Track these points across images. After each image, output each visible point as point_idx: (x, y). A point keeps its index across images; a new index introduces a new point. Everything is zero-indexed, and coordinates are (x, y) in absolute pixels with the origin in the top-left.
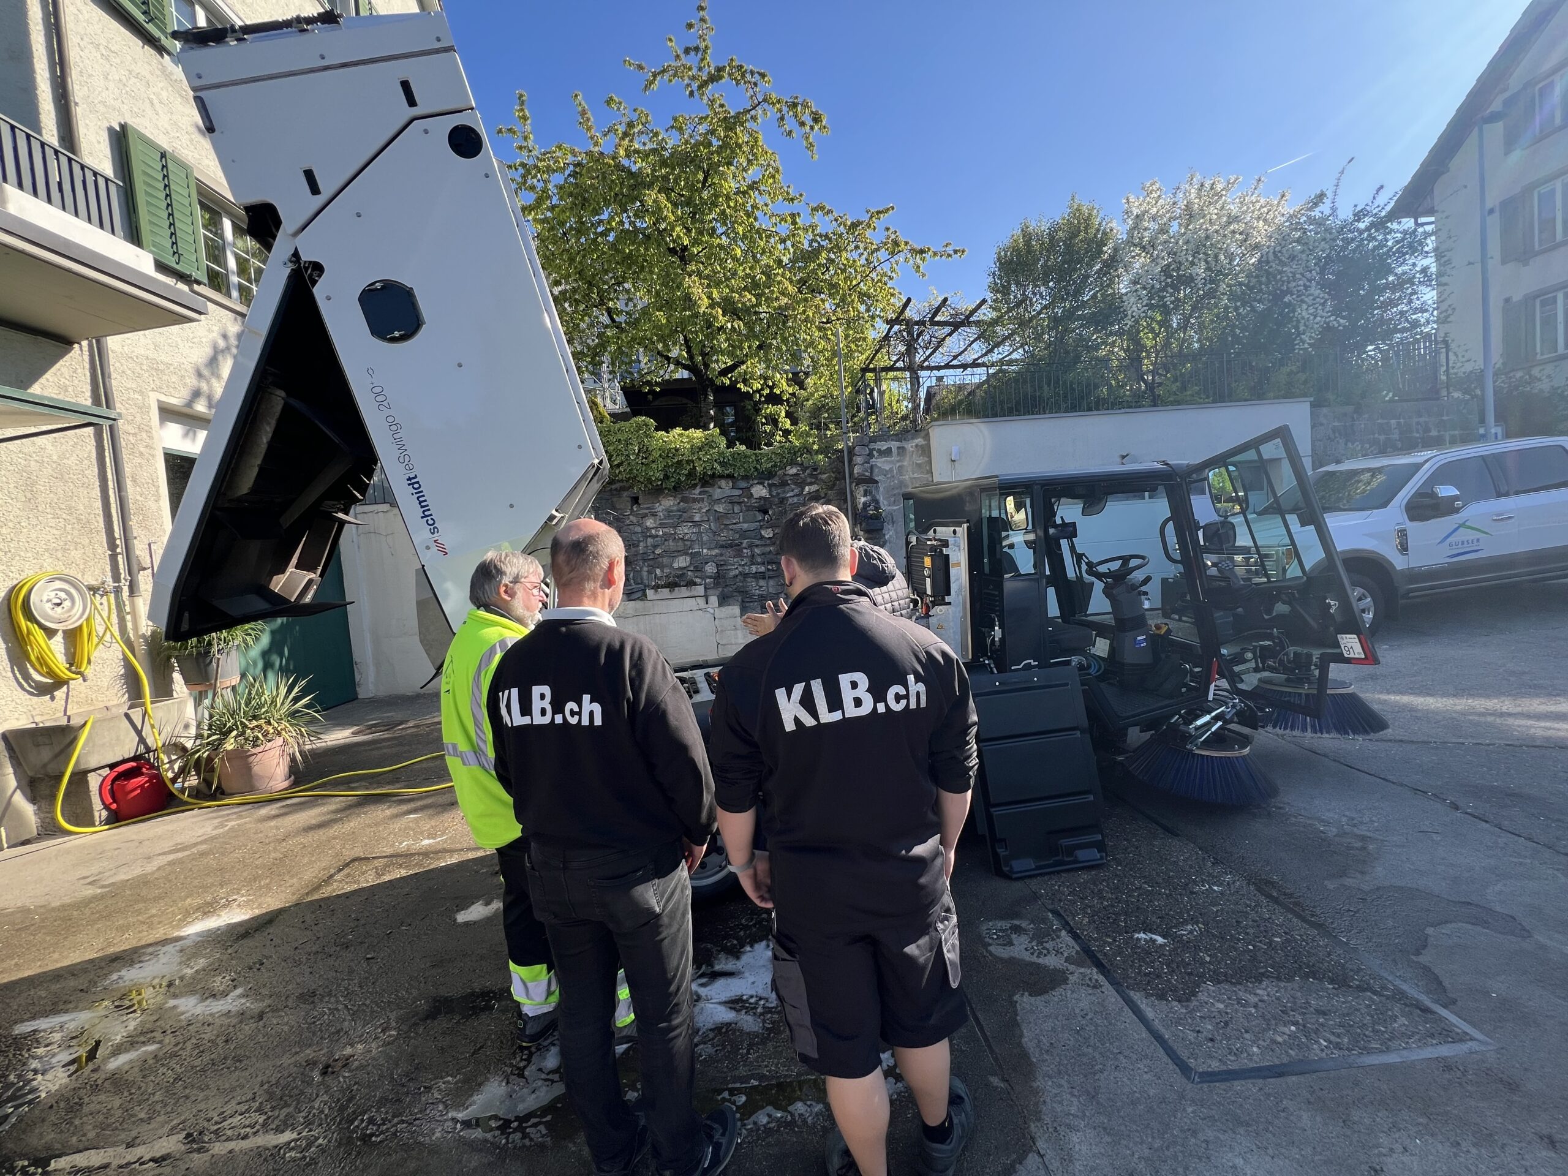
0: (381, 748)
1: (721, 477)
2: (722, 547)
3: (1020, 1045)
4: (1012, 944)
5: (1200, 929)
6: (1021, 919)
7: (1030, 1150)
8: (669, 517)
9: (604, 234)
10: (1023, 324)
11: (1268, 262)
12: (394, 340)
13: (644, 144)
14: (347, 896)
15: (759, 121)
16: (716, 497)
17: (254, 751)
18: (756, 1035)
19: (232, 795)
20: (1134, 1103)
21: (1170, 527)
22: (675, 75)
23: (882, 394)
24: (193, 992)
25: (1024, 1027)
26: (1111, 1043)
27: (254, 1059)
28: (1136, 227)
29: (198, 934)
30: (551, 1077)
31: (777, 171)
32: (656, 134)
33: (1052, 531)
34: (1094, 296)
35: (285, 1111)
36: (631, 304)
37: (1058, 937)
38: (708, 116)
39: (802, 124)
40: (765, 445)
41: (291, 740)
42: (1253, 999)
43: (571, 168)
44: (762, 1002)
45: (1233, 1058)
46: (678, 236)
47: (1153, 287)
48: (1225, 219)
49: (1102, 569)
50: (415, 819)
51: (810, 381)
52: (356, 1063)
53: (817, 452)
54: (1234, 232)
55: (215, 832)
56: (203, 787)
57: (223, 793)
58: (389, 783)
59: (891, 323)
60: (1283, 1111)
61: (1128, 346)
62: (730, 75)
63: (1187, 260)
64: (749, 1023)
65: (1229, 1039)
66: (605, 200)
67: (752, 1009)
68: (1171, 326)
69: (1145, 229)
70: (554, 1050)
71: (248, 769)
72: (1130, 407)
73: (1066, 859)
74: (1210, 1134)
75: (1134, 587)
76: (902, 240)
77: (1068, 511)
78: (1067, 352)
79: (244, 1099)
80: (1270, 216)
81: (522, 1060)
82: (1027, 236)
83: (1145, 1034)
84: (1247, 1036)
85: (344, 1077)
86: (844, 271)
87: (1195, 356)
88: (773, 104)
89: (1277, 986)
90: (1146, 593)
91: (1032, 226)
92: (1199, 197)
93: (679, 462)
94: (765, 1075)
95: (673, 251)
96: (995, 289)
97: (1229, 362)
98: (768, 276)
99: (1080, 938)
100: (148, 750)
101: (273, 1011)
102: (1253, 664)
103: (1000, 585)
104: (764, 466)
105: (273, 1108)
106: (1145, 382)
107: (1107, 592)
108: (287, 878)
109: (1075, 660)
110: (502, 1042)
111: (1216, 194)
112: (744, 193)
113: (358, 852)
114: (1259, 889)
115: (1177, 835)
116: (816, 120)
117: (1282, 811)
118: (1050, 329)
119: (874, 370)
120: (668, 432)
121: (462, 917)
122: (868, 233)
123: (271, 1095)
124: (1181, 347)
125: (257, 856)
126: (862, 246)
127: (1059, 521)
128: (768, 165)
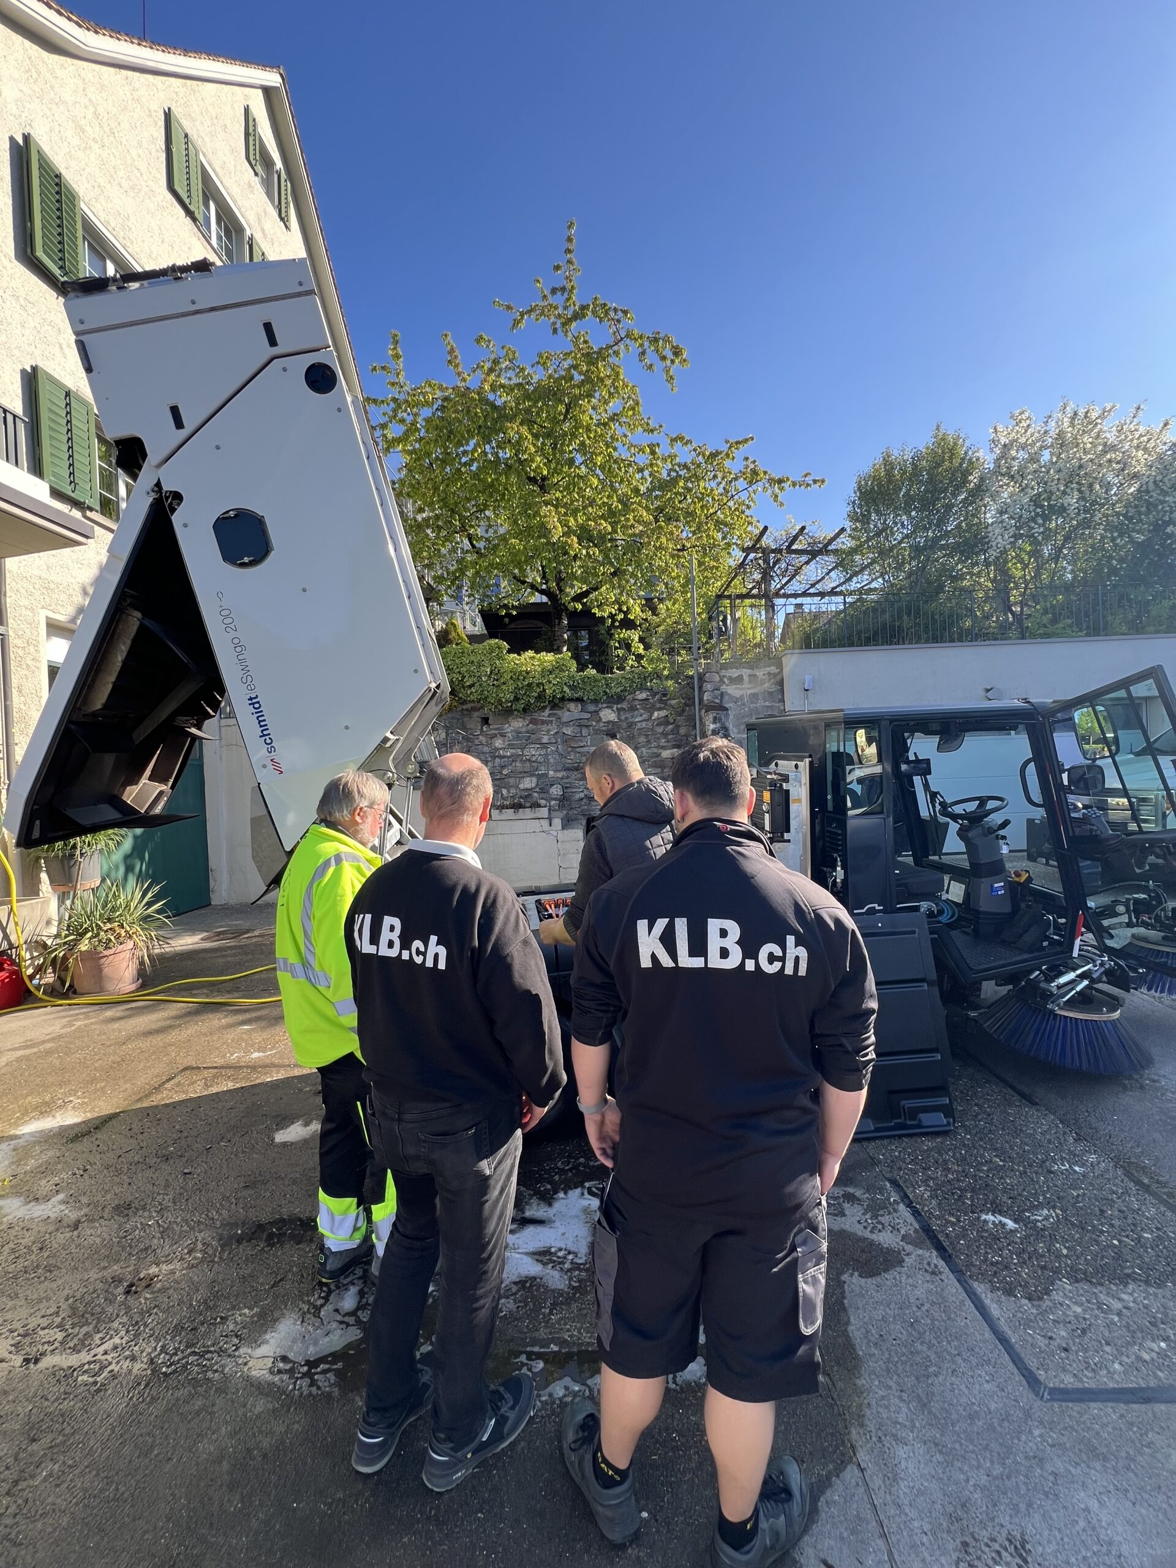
0: (225, 956)
1: (571, 700)
2: (569, 769)
3: (845, 1334)
4: (844, 1215)
5: (1057, 1216)
6: (856, 1186)
7: (850, 1461)
8: (518, 738)
9: (468, 464)
10: (883, 553)
11: (1148, 492)
12: (243, 565)
13: (510, 379)
14: (174, 1105)
15: (621, 355)
16: (564, 720)
17: (106, 953)
18: (560, 1293)
19: (83, 994)
20: (973, 1417)
21: (1031, 767)
22: (542, 314)
23: (735, 621)
24: (18, 1194)
25: (851, 1311)
26: (949, 1342)
27: (63, 1271)
28: (1003, 456)
29: (31, 1134)
30: (346, 1319)
31: (637, 403)
32: (523, 370)
33: (904, 767)
34: (959, 526)
35: (85, 1329)
36: (491, 531)
37: (895, 1211)
38: (571, 352)
39: (664, 358)
40: (618, 669)
41: (141, 944)
42: (1117, 1305)
43: (440, 402)
44: (570, 1257)
45: (1090, 1375)
46: (538, 467)
47: (1021, 517)
48: (1100, 448)
49: (958, 809)
50: (248, 1030)
51: (661, 607)
52: (159, 1285)
53: (667, 678)
54: (1110, 461)
55: (63, 1031)
56: (58, 985)
57: (75, 992)
58: (228, 992)
59: (747, 551)
60: (1148, 1446)
61: (995, 576)
62: (593, 312)
63: (1058, 490)
64: (556, 1279)
65: (1086, 1351)
66: (468, 431)
67: (560, 1263)
68: (1042, 556)
69: (1014, 459)
70: (353, 1290)
71: (99, 969)
72: (996, 639)
73: (909, 1123)
74: (1060, 1465)
75: (991, 831)
76: (761, 469)
77: (922, 746)
78: (929, 583)
79: (48, 1313)
80: (1152, 444)
81: (320, 1297)
82: (889, 465)
83: (988, 1335)
84: (1107, 1349)
85: (146, 1299)
86: (701, 499)
87: (1068, 588)
88: (636, 340)
89: (1145, 1291)
90: (1004, 838)
91: (895, 453)
92: (1072, 425)
93: (529, 685)
94: (566, 1341)
95: (532, 480)
96: (853, 517)
97: (1104, 595)
98: (625, 504)
99: (920, 1214)
100: (11, 946)
101: (89, 1221)
102: (1125, 919)
103: (842, 824)
104: (614, 690)
105: (73, 1326)
106: (1013, 613)
107: (962, 834)
108: (121, 1082)
109: (924, 905)
110: (302, 1276)
111: (1090, 423)
112: (605, 424)
113: (191, 1061)
114: (1128, 1174)
115: (1036, 1104)
116: (677, 352)
117: (1157, 1084)
118: (912, 558)
119: (729, 597)
120: (519, 655)
121: (280, 1137)
122: (727, 463)
123: (73, 1309)
124: (1052, 578)
125: (97, 1058)
126: (720, 475)
127: (912, 757)
128: (629, 398)
